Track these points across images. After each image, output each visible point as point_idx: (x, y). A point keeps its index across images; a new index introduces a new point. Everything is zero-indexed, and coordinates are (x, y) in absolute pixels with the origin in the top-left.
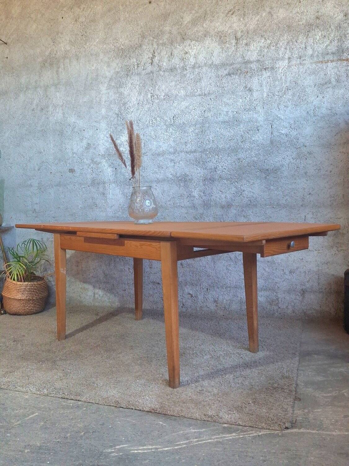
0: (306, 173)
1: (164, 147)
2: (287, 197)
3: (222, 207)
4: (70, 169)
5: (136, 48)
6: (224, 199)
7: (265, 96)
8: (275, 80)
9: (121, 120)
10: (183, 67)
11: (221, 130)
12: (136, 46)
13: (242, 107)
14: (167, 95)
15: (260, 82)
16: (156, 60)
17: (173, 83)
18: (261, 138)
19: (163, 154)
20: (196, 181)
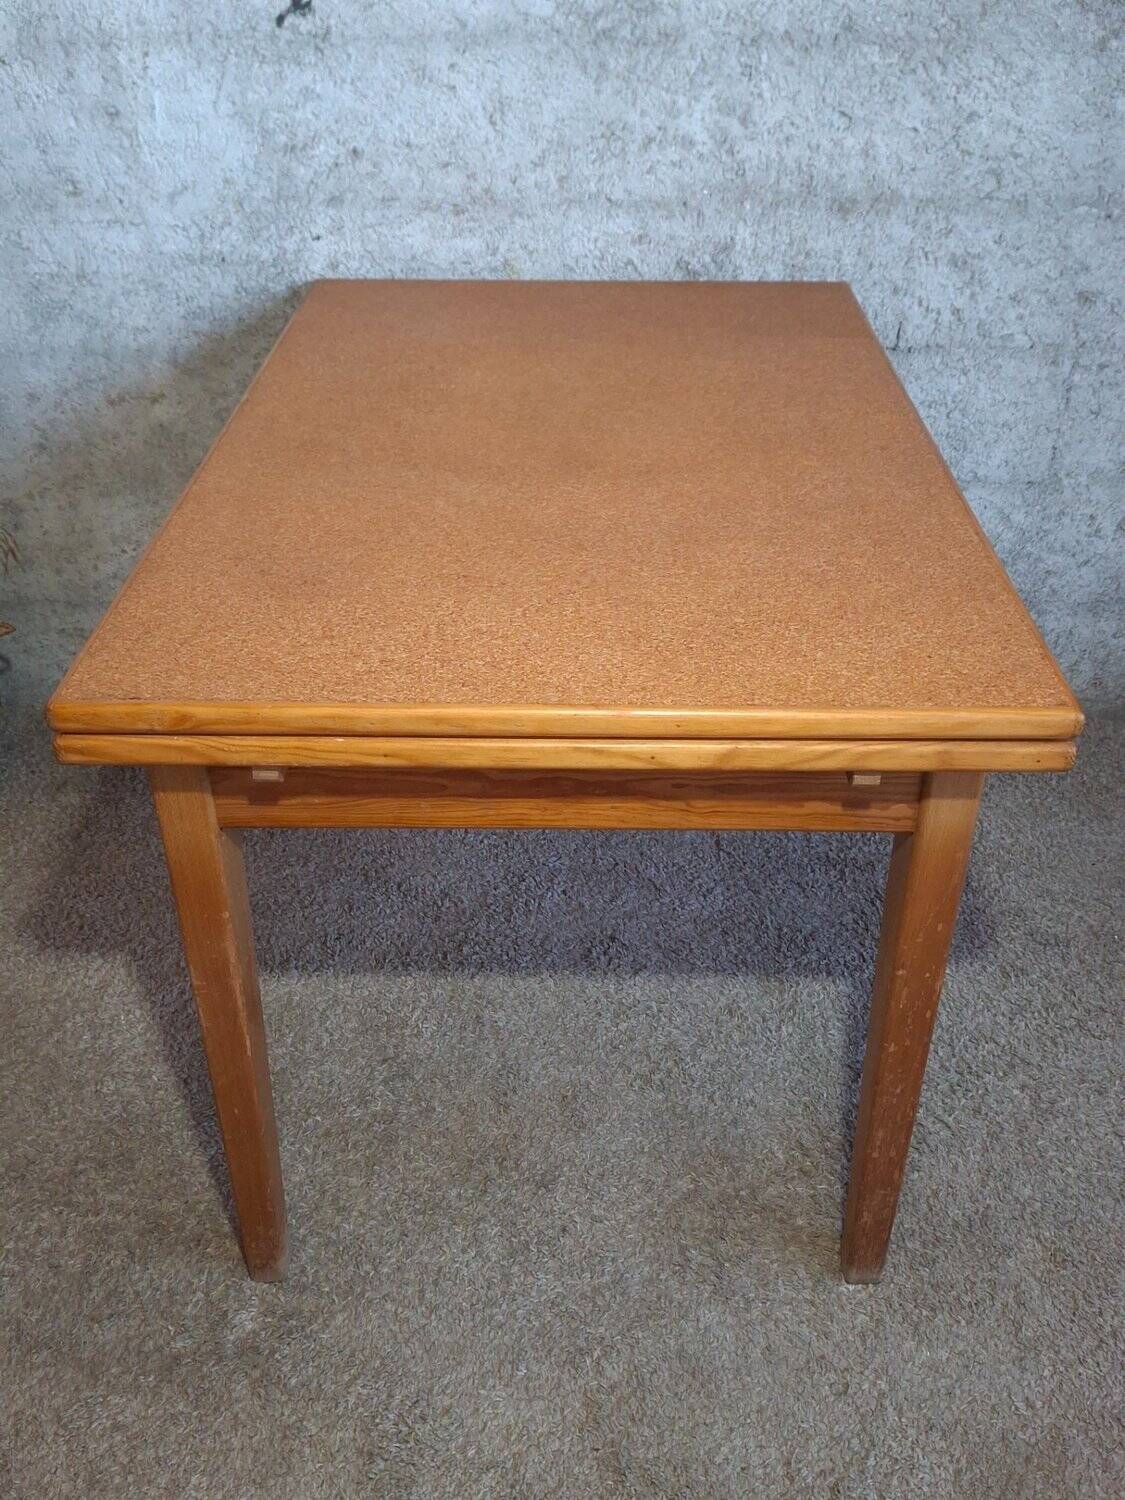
20: (702, 45)
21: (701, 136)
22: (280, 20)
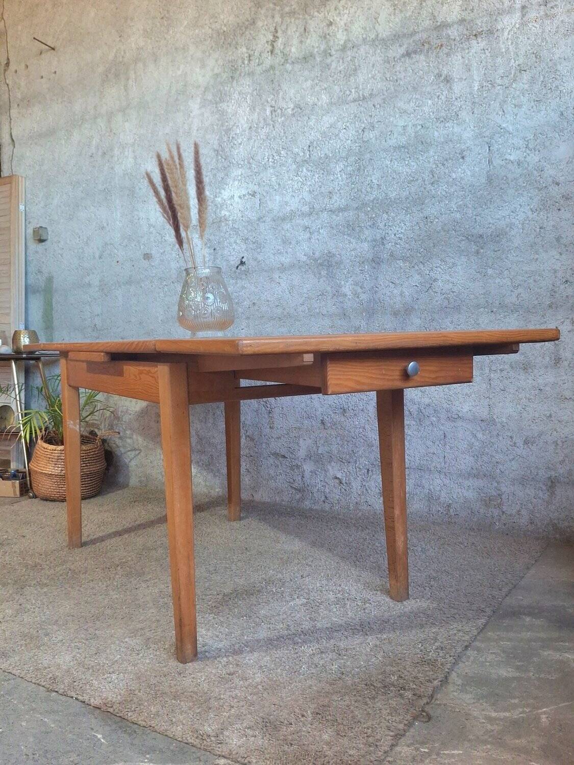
0: (558, 239)
1: (294, 204)
2: (520, 290)
3: (396, 314)
4: (145, 254)
5: (246, 28)
6: (399, 298)
7: (476, 88)
8: (494, 57)
9: (223, 160)
10: (325, 51)
11: (394, 163)
12: (247, 23)
13: (431, 114)
14: (298, 106)
15: (467, 62)
16: (279, 44)
17: (309, 83)
18: (469, 173)
19: (291, 216)
20: (347, 265)
21: (349, 293)
22: (237, 267)
